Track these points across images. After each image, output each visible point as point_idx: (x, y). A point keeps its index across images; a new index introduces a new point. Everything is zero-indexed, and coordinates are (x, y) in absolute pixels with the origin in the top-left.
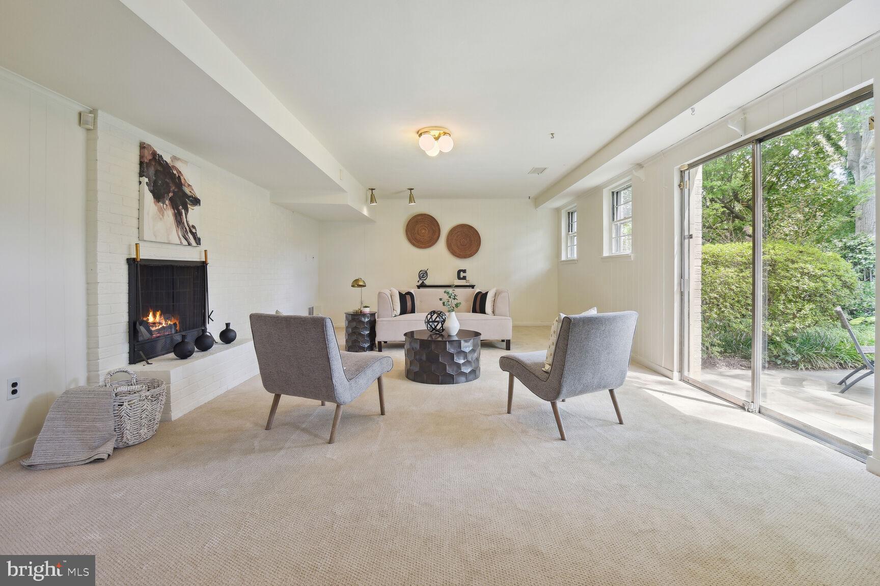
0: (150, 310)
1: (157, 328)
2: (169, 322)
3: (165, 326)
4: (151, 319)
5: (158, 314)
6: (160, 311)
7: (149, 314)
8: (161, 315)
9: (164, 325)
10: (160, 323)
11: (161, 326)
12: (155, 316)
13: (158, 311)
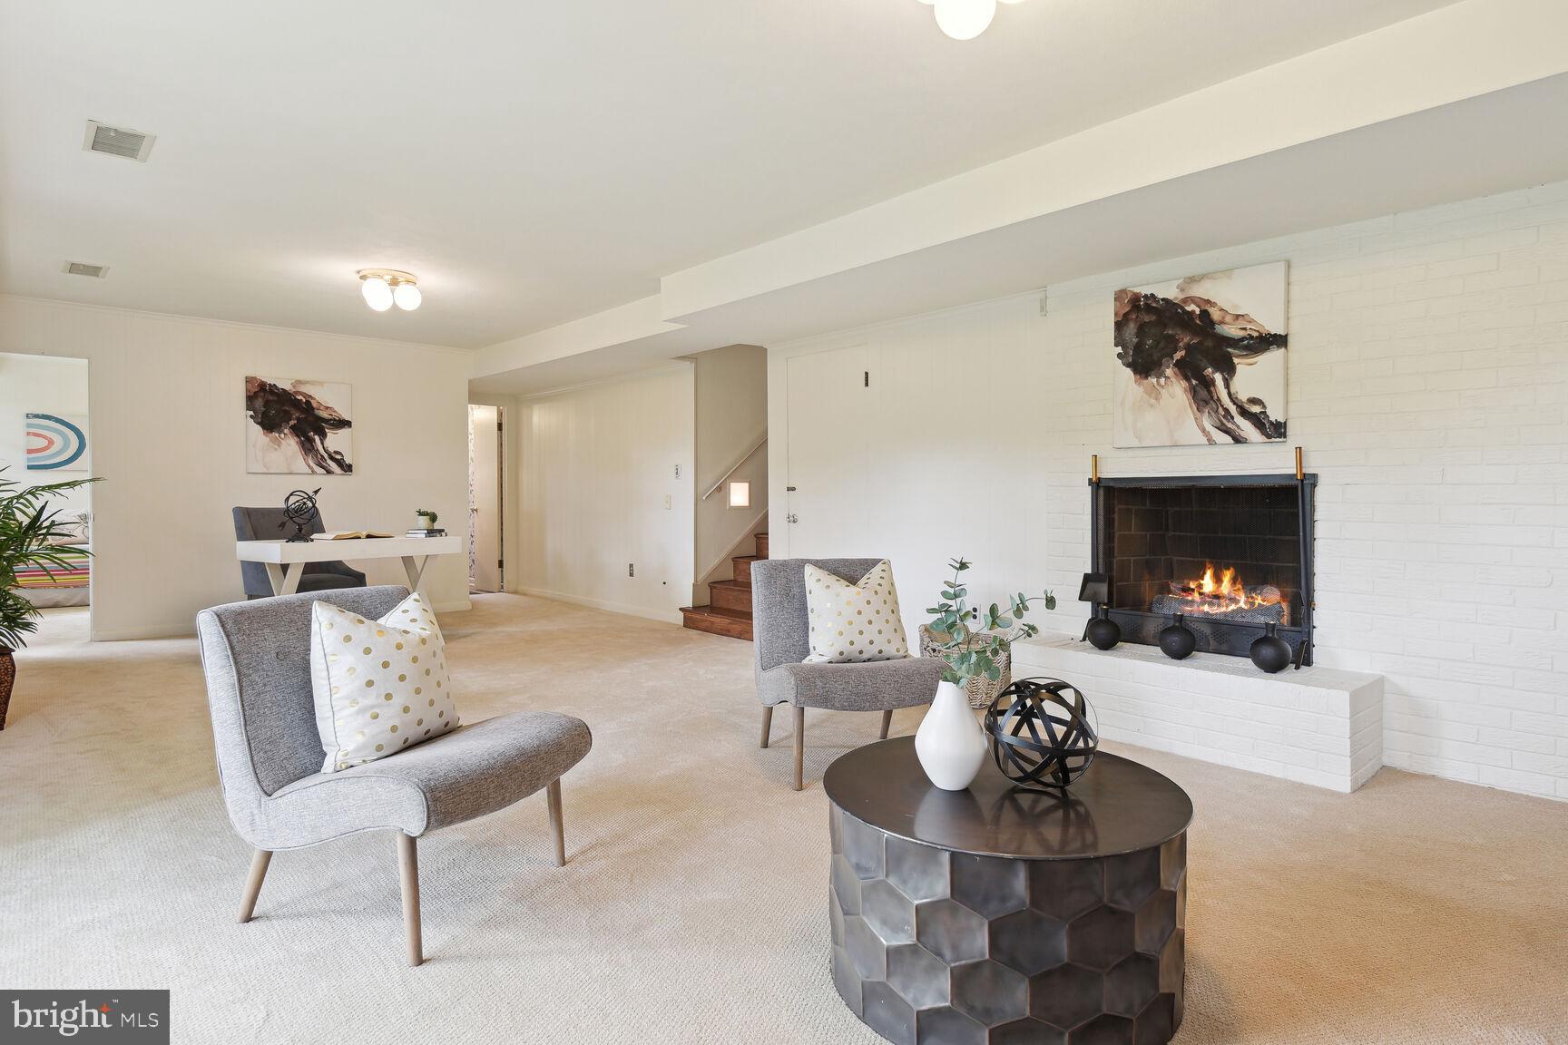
0: (1208, 565)
1: (1223, 609)
2: (1259, 601)
3: (1244, 606)
4: (1208, 584)
5: (1227, 576)
6: (1232, 569)
7: (1204, 573)
8: (1234, 581)
9: (1242, 604)
10: (1234, 600)
11: (1233, 607)
12: (1218, 579)
13: (1228, 569)
